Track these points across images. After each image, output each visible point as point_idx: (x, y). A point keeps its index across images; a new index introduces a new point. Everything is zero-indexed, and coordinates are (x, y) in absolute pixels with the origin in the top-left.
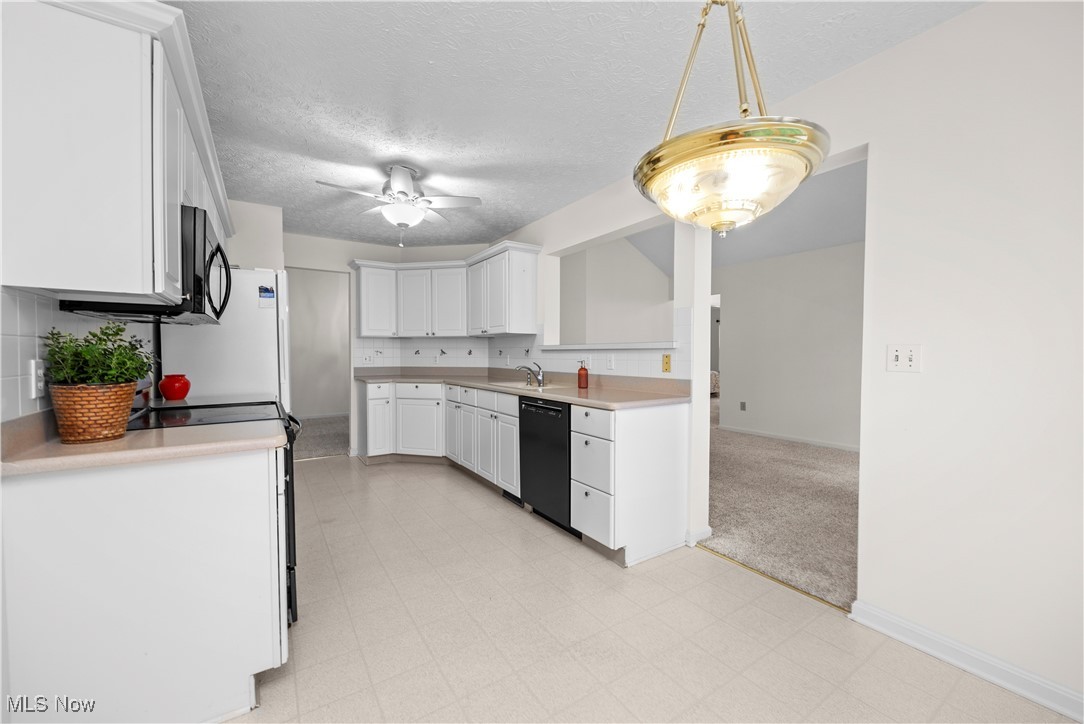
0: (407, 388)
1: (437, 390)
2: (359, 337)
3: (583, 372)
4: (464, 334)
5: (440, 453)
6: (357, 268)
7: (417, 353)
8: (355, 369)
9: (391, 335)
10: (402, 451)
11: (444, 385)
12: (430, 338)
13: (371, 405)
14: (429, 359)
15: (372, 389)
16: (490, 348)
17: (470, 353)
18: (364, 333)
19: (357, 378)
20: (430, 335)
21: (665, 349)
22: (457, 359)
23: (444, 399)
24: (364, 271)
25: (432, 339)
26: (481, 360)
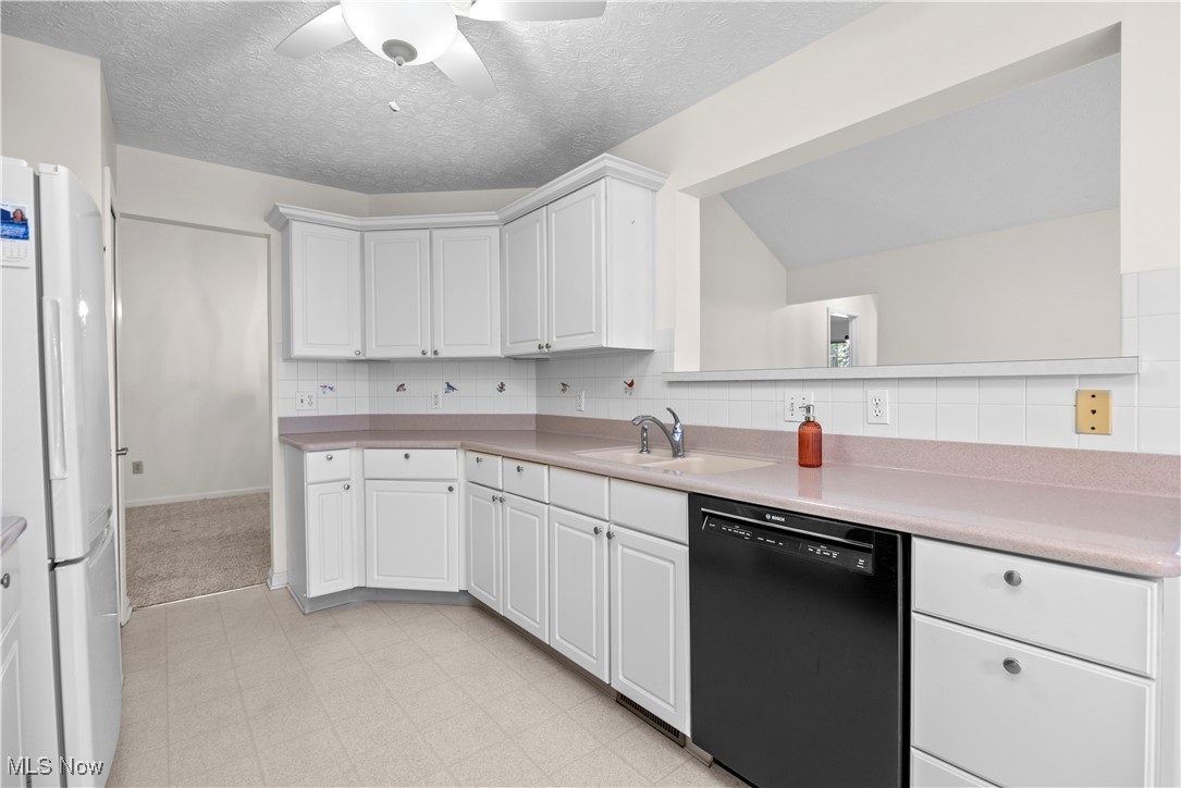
0: (386, 459)
1: (449, 461)
2: (289, 358)
3: (810, 430)
4: (496, 351)
5: (455, 586)
6: (283, 224)
7: (401, 388)
8: (282, 420)
9: (350, 354)
10: (377, 581)
11: (461, 453)
12: (429, 361)
13: (312, 495)
14: (426, 398)
15: (314, 461)
16: (538, 379)
17: (502, 388)
18: (299, 350)
19: (284, 438)
20: (429, 355)
21: (1081, 376)
22: (478, 399)
23: (462, 481)
24: (297, 229)
25: (431, 363)
26: (522, 400)
